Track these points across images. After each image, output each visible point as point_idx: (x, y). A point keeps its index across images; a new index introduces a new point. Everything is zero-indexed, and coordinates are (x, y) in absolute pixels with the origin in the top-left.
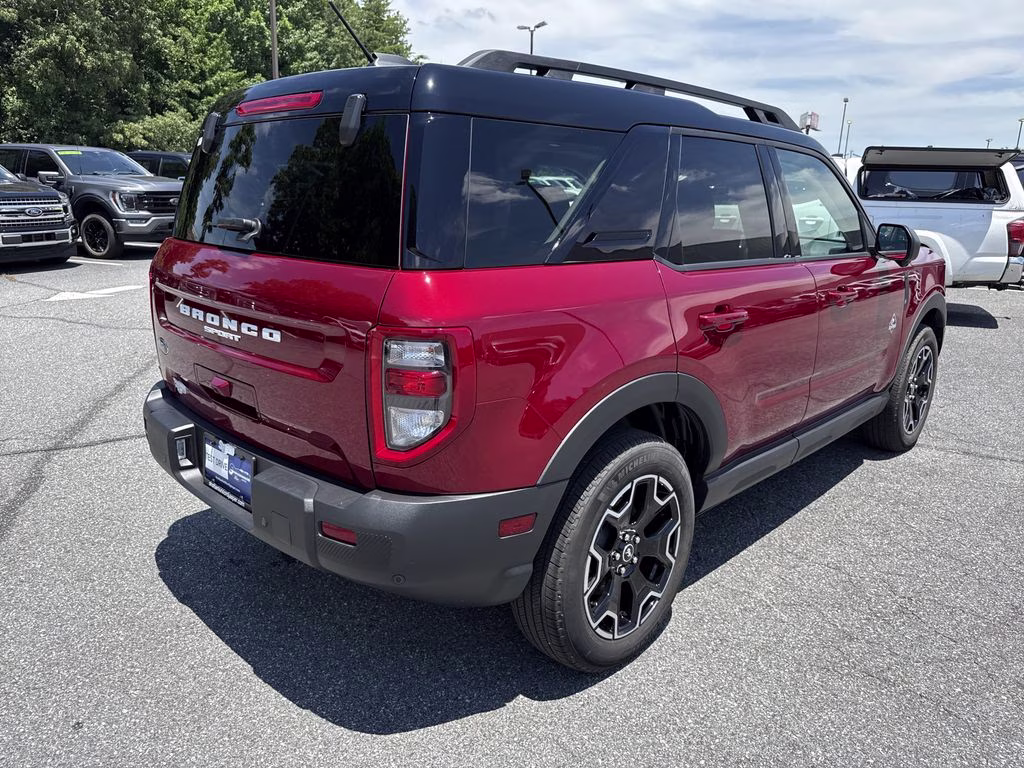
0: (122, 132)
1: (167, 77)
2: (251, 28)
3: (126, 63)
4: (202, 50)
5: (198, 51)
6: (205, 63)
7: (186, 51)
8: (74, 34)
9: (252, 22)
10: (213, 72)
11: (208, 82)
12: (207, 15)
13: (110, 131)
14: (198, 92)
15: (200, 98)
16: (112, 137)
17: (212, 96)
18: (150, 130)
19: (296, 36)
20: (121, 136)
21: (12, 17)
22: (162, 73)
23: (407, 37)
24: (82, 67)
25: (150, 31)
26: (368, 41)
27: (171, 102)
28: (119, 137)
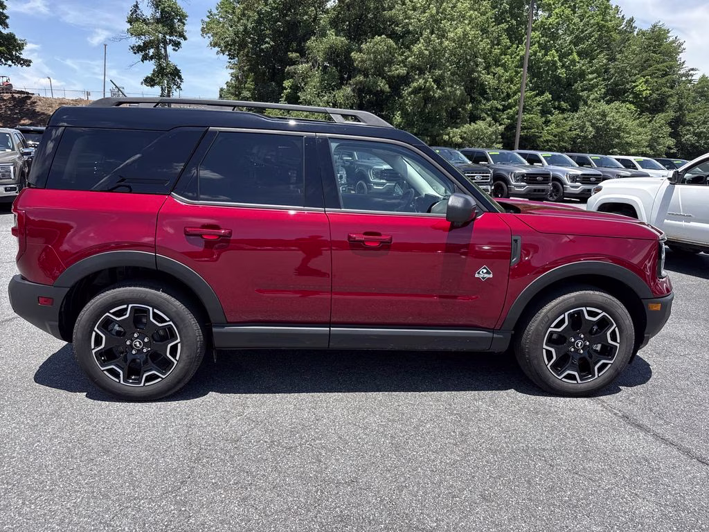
0: (448, 134)
1: (485, 99)
2: (547, 63)
3: (458, 92)
4: (511, 80)
5: (506, 81)
6: (511, 88)
7: (499, 82)
8: (432, 78)
9: (548, 58)
10: (515, 93)
11: (510, 101)
12: (518, 58)
13: (442, 135)
14: (501, 107)
15: (503, 110)
16: (442, 139)
17: (511, 109)
18: (465, 133)
19: (581, 64)
20: (447, 137)
21: (404, 73)
22: (483, 97)
23: (681, 55)
24: (434, 96)
25: (478, 72)
26: (645, 62)
27: (484, 115)
28: (446, 137)
